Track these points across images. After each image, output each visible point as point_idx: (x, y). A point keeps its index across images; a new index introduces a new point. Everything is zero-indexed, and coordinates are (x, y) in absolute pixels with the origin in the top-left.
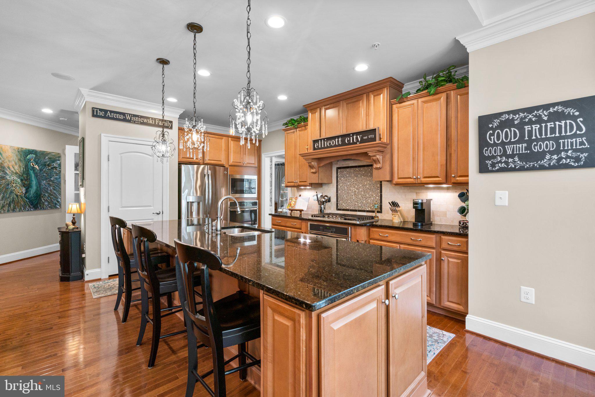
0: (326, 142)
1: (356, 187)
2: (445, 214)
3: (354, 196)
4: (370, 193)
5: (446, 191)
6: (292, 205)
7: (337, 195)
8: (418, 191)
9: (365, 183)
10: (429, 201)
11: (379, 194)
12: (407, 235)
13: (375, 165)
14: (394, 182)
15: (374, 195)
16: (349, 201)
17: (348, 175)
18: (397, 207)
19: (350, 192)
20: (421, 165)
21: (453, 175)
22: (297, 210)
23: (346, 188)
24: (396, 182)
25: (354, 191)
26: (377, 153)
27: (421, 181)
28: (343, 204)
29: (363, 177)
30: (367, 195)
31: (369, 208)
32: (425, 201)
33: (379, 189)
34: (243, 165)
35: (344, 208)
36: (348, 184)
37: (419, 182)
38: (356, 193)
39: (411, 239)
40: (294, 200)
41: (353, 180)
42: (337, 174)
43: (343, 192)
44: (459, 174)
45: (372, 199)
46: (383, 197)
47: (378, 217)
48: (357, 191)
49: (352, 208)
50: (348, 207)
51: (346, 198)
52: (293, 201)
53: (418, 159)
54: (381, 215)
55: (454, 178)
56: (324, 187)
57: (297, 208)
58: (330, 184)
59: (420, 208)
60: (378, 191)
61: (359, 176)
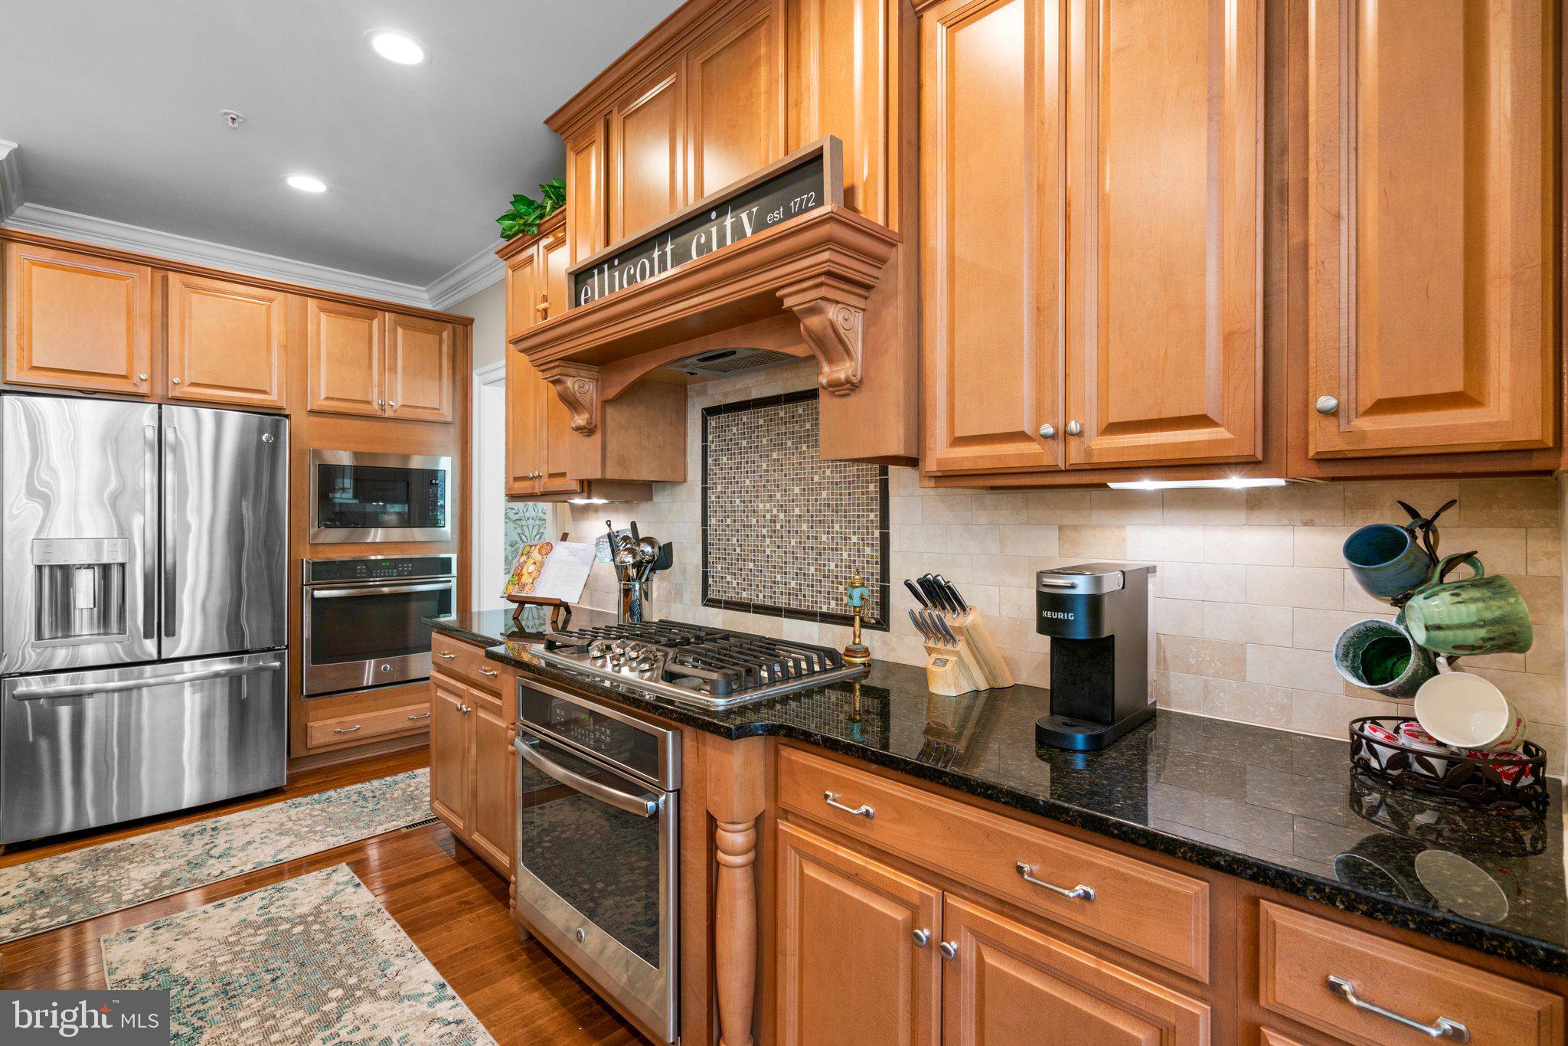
0: (617, 274)
1: (778, 496)
2: (1234, 660)
3: (768, 541)
4: (837, 527)
5: (1242, 516)
6: (526, 579)
7: (705, 533)
8: (1069, 519)
9: (816, 478)
10: (1137, 581)
11: (877, 534)
12: (989, 834)
13: (826, 369)
14: (931, 465)
15: (854, 539)
16: (751, 565)
17: (744, 443)
18: (954, 610)
19: (754, 521)
20: (1088, 351)
21: (1327, 402)
22: (540, 603)
23: (738, 501)
24: (939, 462)
25: (768, 516)
26: (823, 292)
27: (1089, 452)
28: (729, 578)
29: (804, 447)
30: (824, 538)
31: (833, 603)
32: (1112, 583)
33: (876, 506)
34: (379, 413)
35: (730, 595)
36: (748, 482)
37: (1076, 457)
38: (778, 526)
39: (1020, 870)
40: (536, 555)
41: (764, 467)
42: (705, 439)
43: (729, 521)
44: (1376, 388)
45: (845, 555)
46: (892, 549)
47: (866, 652)
48: (782, 516)
49: (761, 596)
50: (744, 595)
51: (738, 550)
52: (531, 561)
53: (1072, 310)
54: (885, 643)
55: (1330, 424)
56: (657, 498)
57: (542, 592)
58: (679, 488)
59: (1081, 632)
60: (872, 516)
61: (789, 443)
